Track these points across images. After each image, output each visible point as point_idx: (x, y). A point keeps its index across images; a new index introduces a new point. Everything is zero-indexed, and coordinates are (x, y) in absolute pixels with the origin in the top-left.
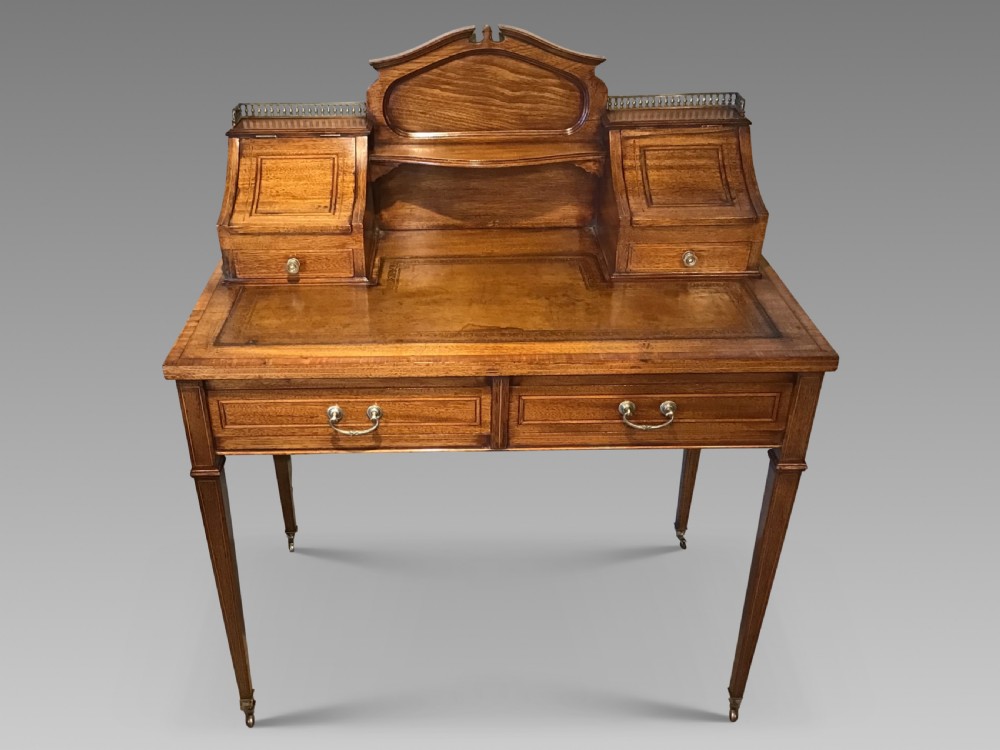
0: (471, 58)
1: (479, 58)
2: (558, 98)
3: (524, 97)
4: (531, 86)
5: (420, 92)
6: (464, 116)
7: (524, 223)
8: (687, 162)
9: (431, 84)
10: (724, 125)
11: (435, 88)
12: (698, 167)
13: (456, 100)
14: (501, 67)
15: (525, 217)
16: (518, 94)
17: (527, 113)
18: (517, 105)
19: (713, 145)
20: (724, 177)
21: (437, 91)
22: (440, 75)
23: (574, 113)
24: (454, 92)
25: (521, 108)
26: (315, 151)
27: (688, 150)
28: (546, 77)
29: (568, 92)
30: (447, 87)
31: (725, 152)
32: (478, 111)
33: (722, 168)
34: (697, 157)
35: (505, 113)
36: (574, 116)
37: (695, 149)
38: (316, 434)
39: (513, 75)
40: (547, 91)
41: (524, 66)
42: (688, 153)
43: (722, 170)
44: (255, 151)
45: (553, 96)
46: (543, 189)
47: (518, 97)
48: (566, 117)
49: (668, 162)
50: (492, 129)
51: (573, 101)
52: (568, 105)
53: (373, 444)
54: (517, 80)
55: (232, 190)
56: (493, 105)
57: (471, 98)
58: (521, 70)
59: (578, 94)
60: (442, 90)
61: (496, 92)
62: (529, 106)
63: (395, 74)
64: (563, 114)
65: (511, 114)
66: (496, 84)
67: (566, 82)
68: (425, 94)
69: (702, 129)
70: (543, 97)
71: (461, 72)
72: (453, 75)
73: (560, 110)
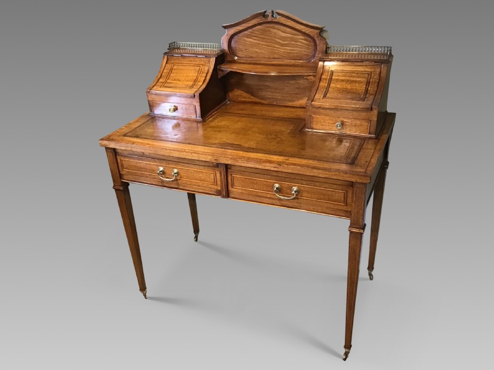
0: (265, 25)
1: (268, 25)
2: (304, 45)
3: (288, 44)
4: (292, 39)
5: (244, 40)
6: (263, 51)
7: (290, 104)
8: (352, 79)
9: (248, 36)
10: (375, 62)
11: (250, 38)
12: (356, 82)
13: (259, 44)
14: (278, 30)
15: (290, 101)
16: (286, 42)
17: (290, 52)
18: (286, 48)
19: (368, 71)
20: (367, 87)
21: (251, 40)
22: (252, 32)
23: (311, 53)
24: (258, 40)
25: (287, 50)
26: (194, 63)
27: (354, 73)
28: (298, 35)
29: (309, 43)
30: (255, 38)
31: (372, 75)
32: (269, 50)
33: (368, 83)
34: (358, 77)
35: (280, 51)
36: (312, 54)
37: (358, 73)
38: (155, 178)
39: (283, 34)
40: (298, 42)
41: (288, 30)
42: (354, 75)
43: (368, 84)
44: (172, 62)
45: (301, 44)
46: (298, 88)
47: (286, 44)
48: (308, 55)
49: (343, 78)
50: (275, 58)
51: (310, 47)
52: (308, 49)
53: (176, 186)
54: (285, 36)
55: (159, 77)
56: (275, 47)
57: (265, 43)
58: (287, 32)
59: (313, 44)
60: (253, 39)
61: (276, 41)
62: (291, 48)
63: (232, 31)
64: (307, 53)
65: (284, 52)
66: (276, 38)
67: (307, 38)
68: (247, 41)
69: (364, 63)
70: (297, 44)
71: (261, 31)
72: (257, 33)
73: (305, 51)
